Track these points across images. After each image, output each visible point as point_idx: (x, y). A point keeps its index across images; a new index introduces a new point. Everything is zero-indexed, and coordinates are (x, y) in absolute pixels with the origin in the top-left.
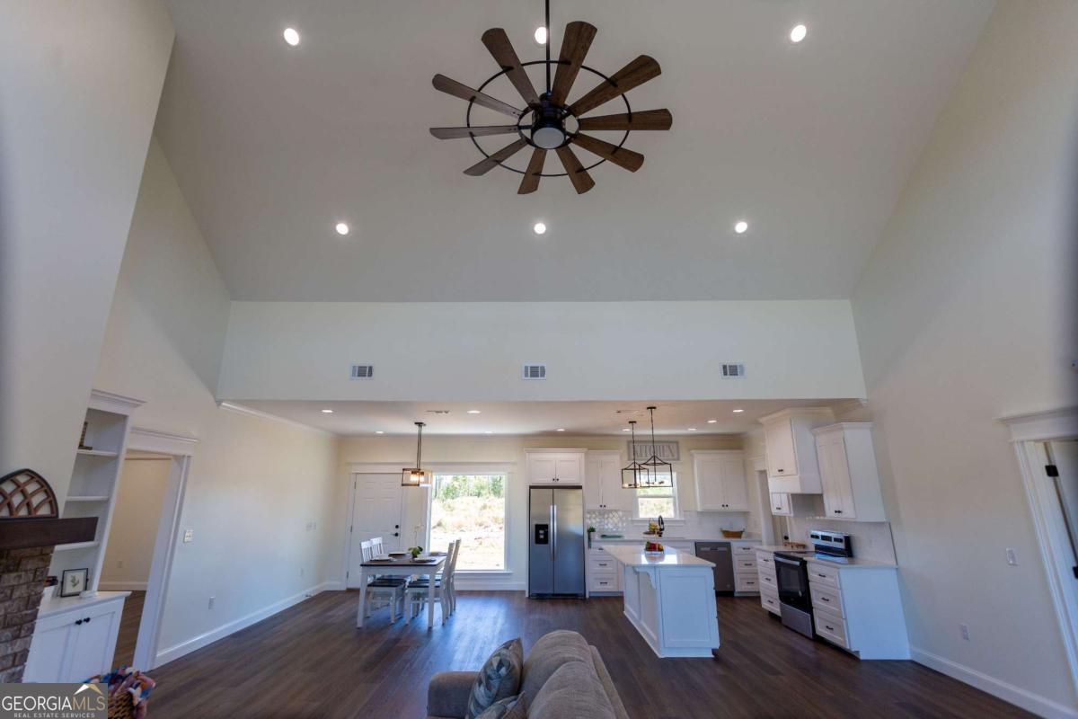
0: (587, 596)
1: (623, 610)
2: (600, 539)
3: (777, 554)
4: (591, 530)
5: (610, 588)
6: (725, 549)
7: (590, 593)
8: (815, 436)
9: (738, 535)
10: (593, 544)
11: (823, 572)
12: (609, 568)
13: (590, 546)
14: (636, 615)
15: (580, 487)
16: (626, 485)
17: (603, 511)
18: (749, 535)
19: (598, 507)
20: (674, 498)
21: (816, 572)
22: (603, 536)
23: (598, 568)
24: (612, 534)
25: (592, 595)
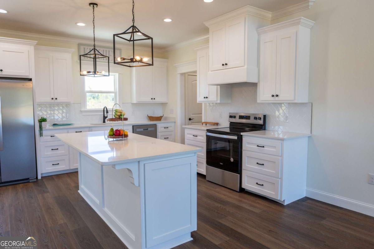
0: (39, 177)
1: (77, 187)
2: (52, 128)
3: (208, 131)
4: (42, 120)
5: (62, 167)
6: (153, 129)
7: (42, 174)
8: (259, 35)
9: (159, 119)
10: (44, 133)
11: (261, 144)
12: (61, 152)
13: (41, 135)
14: (98, 201)
15: (31, 80)
16: (85, 73)
17: (54, 103)
18: (166, 119)
19: (49, 100)
20: (115, 93)
21: (252, 144)
22: (55, 125)
23: (50, 153)
24: (61, 123)
25: (44, 175)
